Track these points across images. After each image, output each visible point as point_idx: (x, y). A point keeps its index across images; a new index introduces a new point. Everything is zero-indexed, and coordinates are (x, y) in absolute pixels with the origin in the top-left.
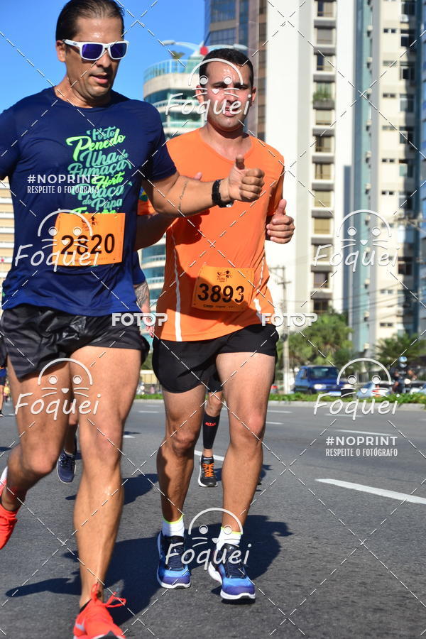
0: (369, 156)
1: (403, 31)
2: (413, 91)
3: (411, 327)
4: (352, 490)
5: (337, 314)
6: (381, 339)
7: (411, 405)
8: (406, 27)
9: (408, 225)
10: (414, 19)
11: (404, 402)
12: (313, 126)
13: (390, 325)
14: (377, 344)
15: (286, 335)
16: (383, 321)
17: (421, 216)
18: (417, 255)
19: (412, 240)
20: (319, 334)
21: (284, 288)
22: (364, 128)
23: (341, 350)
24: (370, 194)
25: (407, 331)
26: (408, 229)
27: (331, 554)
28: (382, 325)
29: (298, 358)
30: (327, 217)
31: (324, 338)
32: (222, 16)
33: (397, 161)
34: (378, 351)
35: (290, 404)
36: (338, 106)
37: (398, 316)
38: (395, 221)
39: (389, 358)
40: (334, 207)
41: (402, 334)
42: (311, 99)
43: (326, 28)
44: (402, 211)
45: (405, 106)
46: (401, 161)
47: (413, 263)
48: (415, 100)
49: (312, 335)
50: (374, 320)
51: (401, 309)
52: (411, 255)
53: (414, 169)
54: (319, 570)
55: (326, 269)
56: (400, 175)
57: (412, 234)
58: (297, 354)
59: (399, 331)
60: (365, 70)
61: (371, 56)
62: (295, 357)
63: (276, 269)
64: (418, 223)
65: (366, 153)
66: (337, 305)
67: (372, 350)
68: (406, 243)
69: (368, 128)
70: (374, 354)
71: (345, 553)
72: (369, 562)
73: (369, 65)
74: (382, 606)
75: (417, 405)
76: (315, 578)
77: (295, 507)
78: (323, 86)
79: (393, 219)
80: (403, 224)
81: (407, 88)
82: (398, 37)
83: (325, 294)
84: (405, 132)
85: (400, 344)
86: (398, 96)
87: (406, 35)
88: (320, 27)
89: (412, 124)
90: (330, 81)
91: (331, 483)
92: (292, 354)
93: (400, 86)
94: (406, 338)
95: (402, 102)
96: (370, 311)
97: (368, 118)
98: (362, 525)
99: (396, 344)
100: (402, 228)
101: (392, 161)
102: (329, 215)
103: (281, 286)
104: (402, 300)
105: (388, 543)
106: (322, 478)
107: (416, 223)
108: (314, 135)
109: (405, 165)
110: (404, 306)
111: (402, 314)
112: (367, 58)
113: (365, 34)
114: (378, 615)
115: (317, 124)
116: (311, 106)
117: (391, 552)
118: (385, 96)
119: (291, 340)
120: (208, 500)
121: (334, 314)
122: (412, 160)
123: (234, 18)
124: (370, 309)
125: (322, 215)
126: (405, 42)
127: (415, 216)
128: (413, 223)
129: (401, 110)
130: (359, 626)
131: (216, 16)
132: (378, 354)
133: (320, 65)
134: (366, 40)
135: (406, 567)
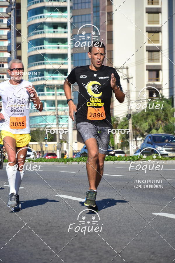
5: (165, 99)
15: (130, 115)
20: (153, 113)
21: (128, 82)
23: (169, 124)
29: (139, 131)
31: (157, 116)
40: (161, 24)
49: (148, 114)
55: (157, 68)
58: (138, 128)
62: (136, 130)
63: (122, 68)
66: (165, 93)
83: (156, 85)
92: (134, 128)
103: (126, 81)
106: (156, 212)
119: (134, 118)
121: (163, 99)
125: (153, 30)
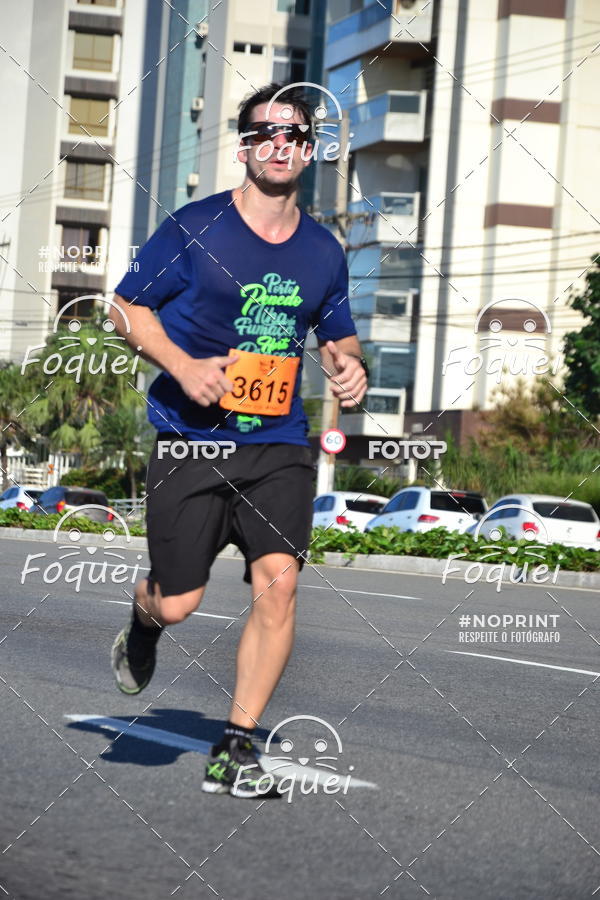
29: (17, 425)
30: (104, 95)
40: (119, 73)
55: (94, 220)
56: (279, 8)
71: (143, 891)
77: (19, 778)
83: (86, 277)
98: (178, 827)
102: (107, 91)
125: (89, 89)
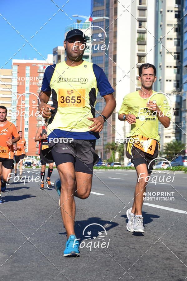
0: (161, 65)
1: (176, 11)
2: (180, 37)
3: (178, 138)
4: (155, 208)
6: (166, 143)
7: (179, 171)
8: (177, 9)
9: (178, 94)
10: (180, 6)
11: (176, 170)
12: (137, 52)
13: (170, 137)
14: (164, 145)
16: (167, 135)
17: (183, 91)
18: (181, 107)
19: (179, 101)
22: (159, 53)
24: (161, 81)
25: (177, 140)
26: (177, 96)
27: (147, 235)
28: (166, 137)
32: (98, 5)
33: (173, 67)
34: (164, 148)
35: (127, 171)
36: (148, 43)
37: (173, 133)
38: (172, 92)
39: (169, 151)
41: (175, 141)
42: (136, 40)
43: (143, 10)
44: (175, 88)
45: (176, 43)
46: (175, 67)
47: (179, 111)
48: (180, 41)
50: (163, 135)
51: (174, 130)
52: (178, 107)
53: (180, 70)
54: (142, 242)
56: (174, 73)
57: (179, 98)
59: (173, 140)
60: (159, 28)
61: (162, 22)
64: (182, 93)
65: (160, 64)
67: (162, 148)
68: (176, 102)
69: (160, 53)
70: (163, 149)
72: (163, 239)
73: (161, 26)
74: (170, 257)
75: (181, 171)
76: (141, 245)
78: (142, 34)
79: (171, 92)
80: (175, 94)
81: (177, 36)
82: (173, 14)
84: (176, 55)
85: (174, 145)
86: (173, 39)
87: (177, 13)
88: (140, 9)
89: (179, 51)
90: (144, 32)
91: (146, 205)
93: (174, 35)
94: (176, 142)
95: (175, 42)
96: (161, 131)
97: (160, 49)
99: (172, 145)
100: (175, 96)
101: (171, 67)
104: (175, 127)
105: (171, 230)
107: (181, 94)
108: (137, 56)
109: (176, 69)
110: (176, 129)
111: (175, 132)
112: (160, 23)
113: (159, 13)
114: (168, 261)
115: (139, 51)
116: (136, 43)
117: (172, 235)
118: (168, 39)
120: (94, 211)
122: (179, 66)
123: (104, 5)
124: (161, 130)
126: (176, 16)
127: (181, 91)
128: (180, 94)
129: (175, 45)
130: (161, 266)
131: (96, 5)
132: (165, 150)
133: (140, 26)
134: (160, 15)
135: (179, 240)
